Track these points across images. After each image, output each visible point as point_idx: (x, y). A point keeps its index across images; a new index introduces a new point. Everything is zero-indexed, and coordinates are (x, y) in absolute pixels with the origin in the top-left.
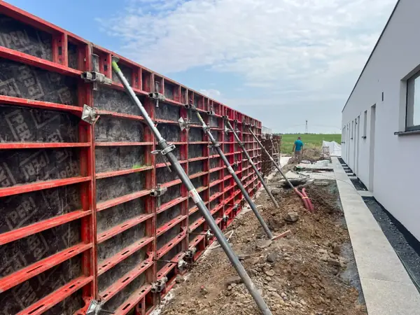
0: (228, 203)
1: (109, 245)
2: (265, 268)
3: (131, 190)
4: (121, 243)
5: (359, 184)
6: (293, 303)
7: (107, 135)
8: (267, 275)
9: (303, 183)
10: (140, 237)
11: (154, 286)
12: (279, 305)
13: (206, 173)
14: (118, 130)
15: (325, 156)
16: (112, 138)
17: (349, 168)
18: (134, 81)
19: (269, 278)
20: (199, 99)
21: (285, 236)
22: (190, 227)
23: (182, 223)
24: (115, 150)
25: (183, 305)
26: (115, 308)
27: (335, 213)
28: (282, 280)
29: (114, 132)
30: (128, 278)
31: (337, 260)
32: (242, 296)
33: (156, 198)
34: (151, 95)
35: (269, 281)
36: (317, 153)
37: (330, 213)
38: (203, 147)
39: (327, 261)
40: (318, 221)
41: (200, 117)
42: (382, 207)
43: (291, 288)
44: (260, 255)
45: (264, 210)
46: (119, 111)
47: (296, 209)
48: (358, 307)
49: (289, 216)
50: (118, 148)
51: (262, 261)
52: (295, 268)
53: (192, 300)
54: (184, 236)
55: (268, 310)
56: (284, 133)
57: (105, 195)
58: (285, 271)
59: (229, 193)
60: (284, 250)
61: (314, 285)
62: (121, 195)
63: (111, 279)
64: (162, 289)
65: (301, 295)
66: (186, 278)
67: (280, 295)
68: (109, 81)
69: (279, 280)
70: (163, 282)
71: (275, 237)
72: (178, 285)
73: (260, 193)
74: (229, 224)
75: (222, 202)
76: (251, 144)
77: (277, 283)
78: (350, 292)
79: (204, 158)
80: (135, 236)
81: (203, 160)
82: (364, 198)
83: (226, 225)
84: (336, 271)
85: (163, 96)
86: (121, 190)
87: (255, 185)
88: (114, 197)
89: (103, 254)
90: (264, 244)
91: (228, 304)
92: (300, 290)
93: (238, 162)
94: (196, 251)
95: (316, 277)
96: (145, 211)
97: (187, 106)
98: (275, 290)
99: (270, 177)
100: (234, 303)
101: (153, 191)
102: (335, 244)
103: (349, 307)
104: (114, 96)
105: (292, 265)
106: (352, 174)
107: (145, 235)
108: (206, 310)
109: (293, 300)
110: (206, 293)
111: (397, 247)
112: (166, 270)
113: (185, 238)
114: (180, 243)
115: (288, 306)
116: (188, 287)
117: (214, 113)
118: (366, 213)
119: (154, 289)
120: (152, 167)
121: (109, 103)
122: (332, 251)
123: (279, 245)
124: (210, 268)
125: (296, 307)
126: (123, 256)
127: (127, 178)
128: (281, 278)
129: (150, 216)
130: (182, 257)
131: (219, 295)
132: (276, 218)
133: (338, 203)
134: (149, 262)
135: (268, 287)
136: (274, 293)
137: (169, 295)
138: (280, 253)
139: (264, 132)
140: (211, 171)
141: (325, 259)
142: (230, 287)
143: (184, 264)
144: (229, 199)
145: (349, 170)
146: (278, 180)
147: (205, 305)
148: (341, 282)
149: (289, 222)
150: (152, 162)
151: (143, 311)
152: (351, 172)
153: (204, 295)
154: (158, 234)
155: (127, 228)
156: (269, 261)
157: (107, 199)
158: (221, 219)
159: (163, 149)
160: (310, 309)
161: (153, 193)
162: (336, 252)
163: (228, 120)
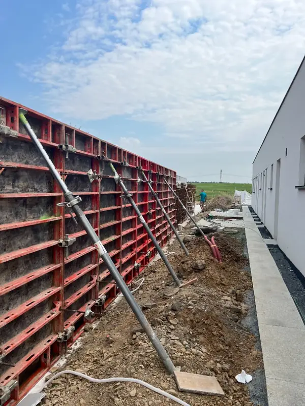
0: (141, 251)
1: (13, 296)
2: (169, 317)
3: (38, 241)
4: (27, 294)
5: (265, 233)
6: (194, 350)
7: (14, 186)
8: (171, 324)
9: (214, 231)
10: (48, 287)
11: (61, 335)
12: (180, 354)
13: (119, 221)
14: (26, 181)
15: (237, 204)
16: (18, 190)
17: (258, 217)
18: (44, 133)
19: (172, 327)
20: (112, 150)
21: (192, 284)
22: (100, 276)
23: (93, 272)
24: (22, 201)
25: (88, 355)
26: (19, 360)
27: (242, 260)
28: (186, 328)
29: (21, 183)
30: (33, 329)
31: (239, 307)
32: (146, 345)
33: (64, 248)
34: (61, 147)
35: (172, 330)
36: (229, 202)
37: (236, 261)
38: (116, 196)
39: (230, 308)
40: (224, 268)
41: (114, 168)
42: (284, 255)
43: (193, 336)
44: (166, 304)
45: (176, 257)
46: (27, 163)
47: (203, 257)
48: (255, 353)
49: (196, 264)
50: (25, 199)
51: (167, 310)
52: (198, 317)
53: (97, 349)
54: (94, 285)
55: (169, 359)
56: (200, 182)
57: (10, 246)
58: (188, 319)
59: (142, 241)
60: (189, 298)
61: (215, 333)
62: (27, 246)
63: (14, 330)
64: (68, 338)
65: (202, 343)
66: (94, 326)
67: (182, 343)
68: (15, 133)
69: (182, 328)
70: (70, 331)
71: (183, 284)
72: (86, 333)
73: (173, 240)
74: (142, 271)
75: (135, 250)
76: (166, 193)
77: (180, 331)
78: (248, 338)
79: (116, 207)
80: (42, 287)
81: (115, 209)
82: (269, 246)
83: (138, 272)
84: (237, 317)
85: (73, 148)
86: (27, 241)
87: (169, 233)
88: (20, 248)
89: (6, 306)
90: (172, 292)
91: (131, 354)
92: (201, 338)
93: (152, 211)
94: (106, 300)
95: (217, 325)
96: (52, 261)
97: (99, 157)
98: (177, 338)
99: (184, 224)
100: (137, 353)
101: (61, 241)
102: (238, 291)
103: (247, 353)
104: (21, 147)
105: (194, 314)
106: (260, 222)
107: (53, 285)
108: (110, 359)
109: (194, 347)
110: (112, 342)
111: (295, 293)
112: (74, 319)
113: (95, 287)
114: (90, 291)
115: (189, 354)
116: (96, 336)
117: (127, 164)
118: (269, 261)
119: (60, 339)
120: (61, 217)
121: (16, 154)
122: (235, 298)
123: (184, 293)
124: (118, 315)
125: (197, 355)
126: (27, 307)
127: (34, 229)
128: (184, 326)
129: (58, 266)
130: (90, 306)
131: (124, 344)
132: (185, 266)
133: (245, 250)
134: (56, 312)
135: (171, 336)
136: (176, 342)
137: (76, 344)
138: (185, 302)
139: (179, 182)
140: (124, 219)
141: (228, 306)
142: (134, 336)
143: (90, 313)
144: (142, 247)
145: (257, 219)
146: (191, 227)
147: (110, 354)
148: (242, 328)
149: (197, 270)
150: (60, 213)
151: (48, 361)
152: (260, 220)
153: (109, 344)
154: (66, 284)
155: (32, 278)
156: (173, 310)
157: (12, 250)
158: (133, 267)
159: (69, 201)
160: (209, 356)
161: (61, 244)
162: (239, 298)
163: (142, 170)
